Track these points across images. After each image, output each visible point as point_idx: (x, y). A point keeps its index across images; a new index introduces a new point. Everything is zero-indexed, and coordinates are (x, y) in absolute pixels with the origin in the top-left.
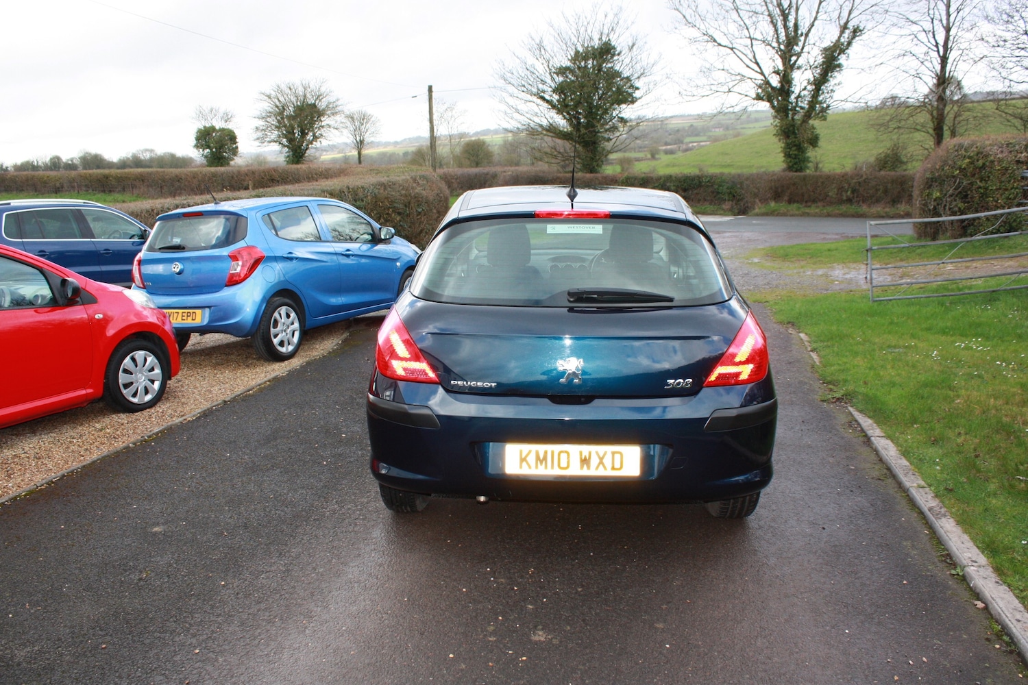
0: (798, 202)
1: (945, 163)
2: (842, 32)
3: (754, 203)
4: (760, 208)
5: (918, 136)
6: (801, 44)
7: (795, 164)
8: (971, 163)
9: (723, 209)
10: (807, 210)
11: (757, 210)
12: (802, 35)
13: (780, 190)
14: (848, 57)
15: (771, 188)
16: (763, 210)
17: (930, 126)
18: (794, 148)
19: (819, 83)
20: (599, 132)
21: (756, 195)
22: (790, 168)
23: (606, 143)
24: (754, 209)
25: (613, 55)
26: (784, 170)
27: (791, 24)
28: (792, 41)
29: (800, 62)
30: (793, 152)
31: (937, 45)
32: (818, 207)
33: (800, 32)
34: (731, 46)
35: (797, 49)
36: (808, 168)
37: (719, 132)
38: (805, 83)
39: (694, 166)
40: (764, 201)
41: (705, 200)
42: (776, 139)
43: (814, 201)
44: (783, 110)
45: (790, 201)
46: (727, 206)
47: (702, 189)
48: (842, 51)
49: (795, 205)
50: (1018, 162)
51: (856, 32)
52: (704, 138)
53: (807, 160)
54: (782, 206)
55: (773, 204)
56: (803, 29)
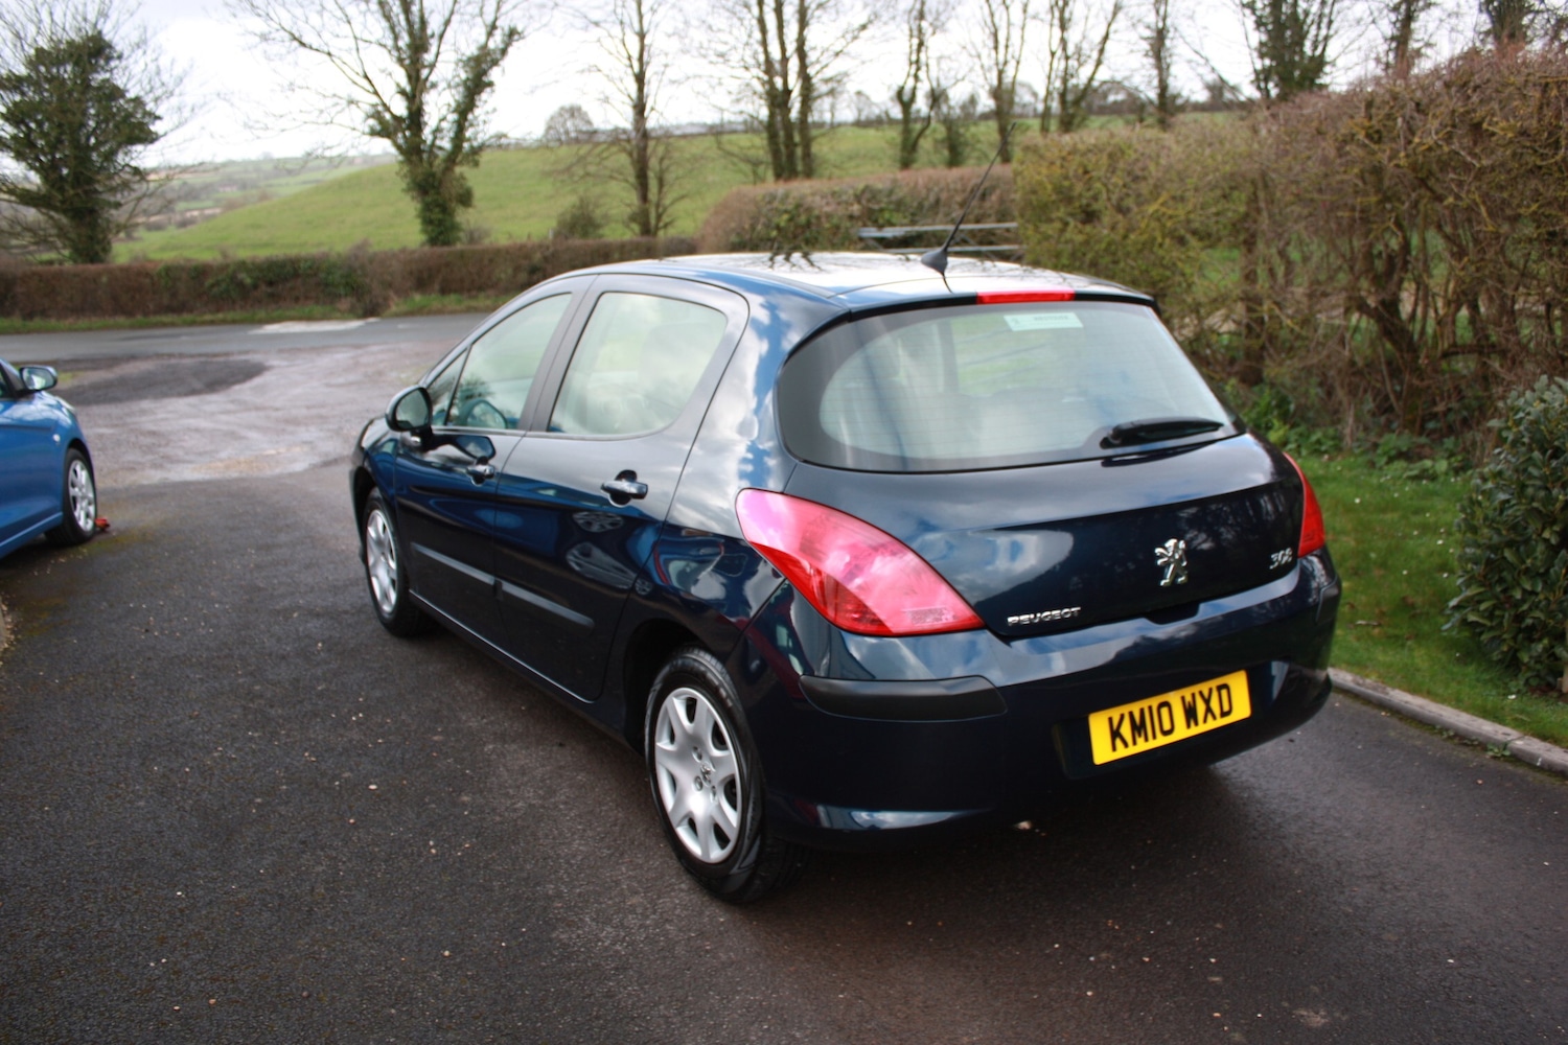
0: (455, 291)
1: (755, 220)
2: (490, 34)
3: (386, 299)
4: (397, 305)
5: (615, 187)
6: (433, 49)
7: (441, 233)
8: (791, 220)
9: (339, 311)
10: (473, 303)
11: (394, 309)
12: (433, 36)
13: (425, 275)
14: (503, 71)
15: (411, 273)
16: (404, 308)
17: (631, 173)
18: (437, 210)
19: (465, 109)
20: (96, 191)
21: (390, 285)
22: (433, 241)
23: (113, 212)
24: (389, 307)
25: (109, 59)
26: (423, 244)
27: (416, 19)
28: (419, 44)
29: (433, 78)
30: (436, 215)
31: (630, 58)
32: (488, 297)
33: (429, 32)
34: (326, 50)
35: (428, 57)
36: (459, 239)
37: (232, 193)
38: (444, 111)
39: (209, 248)
40: (403, 293)
41: (307, 298)
42: (407, 198)
43: (481, 289)
44: (413, 151)
45: (444, 291)
46: (345, 304)
47: (300, 281)
48: (495, 63)
49: (453, 297)
50: (851, 217)
51: (512, 34)
52: (209, 203)
53: (455, 227)
54: (434, 300)
55: (418, 298)
56: (434, 26)
